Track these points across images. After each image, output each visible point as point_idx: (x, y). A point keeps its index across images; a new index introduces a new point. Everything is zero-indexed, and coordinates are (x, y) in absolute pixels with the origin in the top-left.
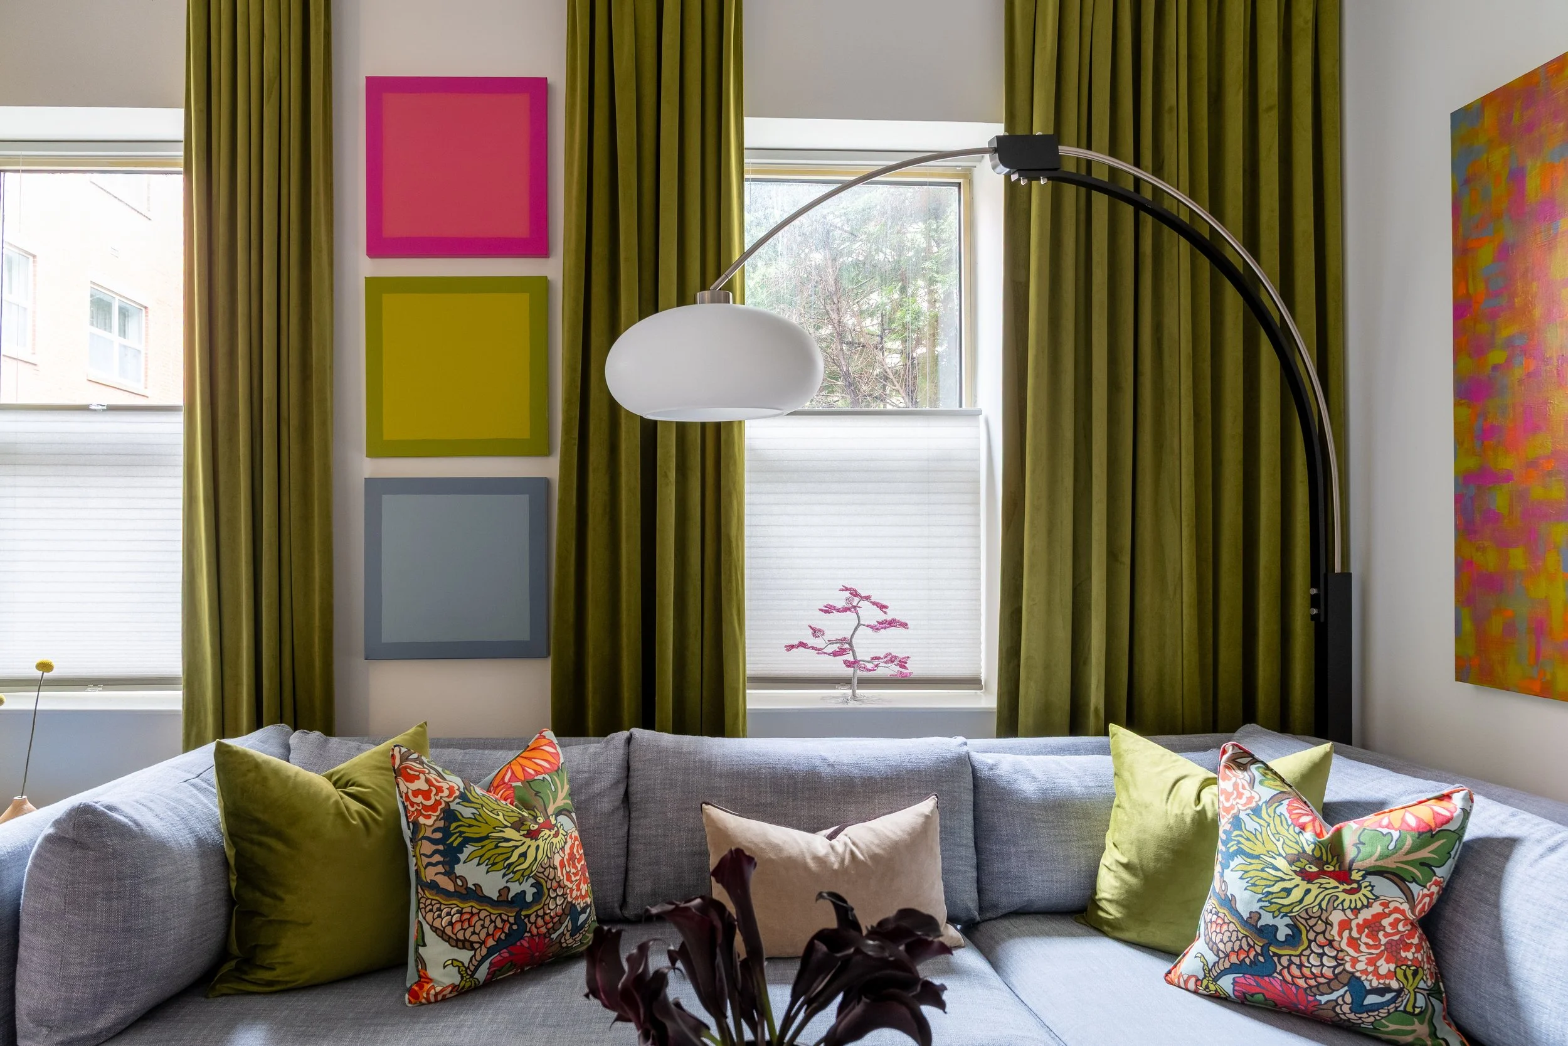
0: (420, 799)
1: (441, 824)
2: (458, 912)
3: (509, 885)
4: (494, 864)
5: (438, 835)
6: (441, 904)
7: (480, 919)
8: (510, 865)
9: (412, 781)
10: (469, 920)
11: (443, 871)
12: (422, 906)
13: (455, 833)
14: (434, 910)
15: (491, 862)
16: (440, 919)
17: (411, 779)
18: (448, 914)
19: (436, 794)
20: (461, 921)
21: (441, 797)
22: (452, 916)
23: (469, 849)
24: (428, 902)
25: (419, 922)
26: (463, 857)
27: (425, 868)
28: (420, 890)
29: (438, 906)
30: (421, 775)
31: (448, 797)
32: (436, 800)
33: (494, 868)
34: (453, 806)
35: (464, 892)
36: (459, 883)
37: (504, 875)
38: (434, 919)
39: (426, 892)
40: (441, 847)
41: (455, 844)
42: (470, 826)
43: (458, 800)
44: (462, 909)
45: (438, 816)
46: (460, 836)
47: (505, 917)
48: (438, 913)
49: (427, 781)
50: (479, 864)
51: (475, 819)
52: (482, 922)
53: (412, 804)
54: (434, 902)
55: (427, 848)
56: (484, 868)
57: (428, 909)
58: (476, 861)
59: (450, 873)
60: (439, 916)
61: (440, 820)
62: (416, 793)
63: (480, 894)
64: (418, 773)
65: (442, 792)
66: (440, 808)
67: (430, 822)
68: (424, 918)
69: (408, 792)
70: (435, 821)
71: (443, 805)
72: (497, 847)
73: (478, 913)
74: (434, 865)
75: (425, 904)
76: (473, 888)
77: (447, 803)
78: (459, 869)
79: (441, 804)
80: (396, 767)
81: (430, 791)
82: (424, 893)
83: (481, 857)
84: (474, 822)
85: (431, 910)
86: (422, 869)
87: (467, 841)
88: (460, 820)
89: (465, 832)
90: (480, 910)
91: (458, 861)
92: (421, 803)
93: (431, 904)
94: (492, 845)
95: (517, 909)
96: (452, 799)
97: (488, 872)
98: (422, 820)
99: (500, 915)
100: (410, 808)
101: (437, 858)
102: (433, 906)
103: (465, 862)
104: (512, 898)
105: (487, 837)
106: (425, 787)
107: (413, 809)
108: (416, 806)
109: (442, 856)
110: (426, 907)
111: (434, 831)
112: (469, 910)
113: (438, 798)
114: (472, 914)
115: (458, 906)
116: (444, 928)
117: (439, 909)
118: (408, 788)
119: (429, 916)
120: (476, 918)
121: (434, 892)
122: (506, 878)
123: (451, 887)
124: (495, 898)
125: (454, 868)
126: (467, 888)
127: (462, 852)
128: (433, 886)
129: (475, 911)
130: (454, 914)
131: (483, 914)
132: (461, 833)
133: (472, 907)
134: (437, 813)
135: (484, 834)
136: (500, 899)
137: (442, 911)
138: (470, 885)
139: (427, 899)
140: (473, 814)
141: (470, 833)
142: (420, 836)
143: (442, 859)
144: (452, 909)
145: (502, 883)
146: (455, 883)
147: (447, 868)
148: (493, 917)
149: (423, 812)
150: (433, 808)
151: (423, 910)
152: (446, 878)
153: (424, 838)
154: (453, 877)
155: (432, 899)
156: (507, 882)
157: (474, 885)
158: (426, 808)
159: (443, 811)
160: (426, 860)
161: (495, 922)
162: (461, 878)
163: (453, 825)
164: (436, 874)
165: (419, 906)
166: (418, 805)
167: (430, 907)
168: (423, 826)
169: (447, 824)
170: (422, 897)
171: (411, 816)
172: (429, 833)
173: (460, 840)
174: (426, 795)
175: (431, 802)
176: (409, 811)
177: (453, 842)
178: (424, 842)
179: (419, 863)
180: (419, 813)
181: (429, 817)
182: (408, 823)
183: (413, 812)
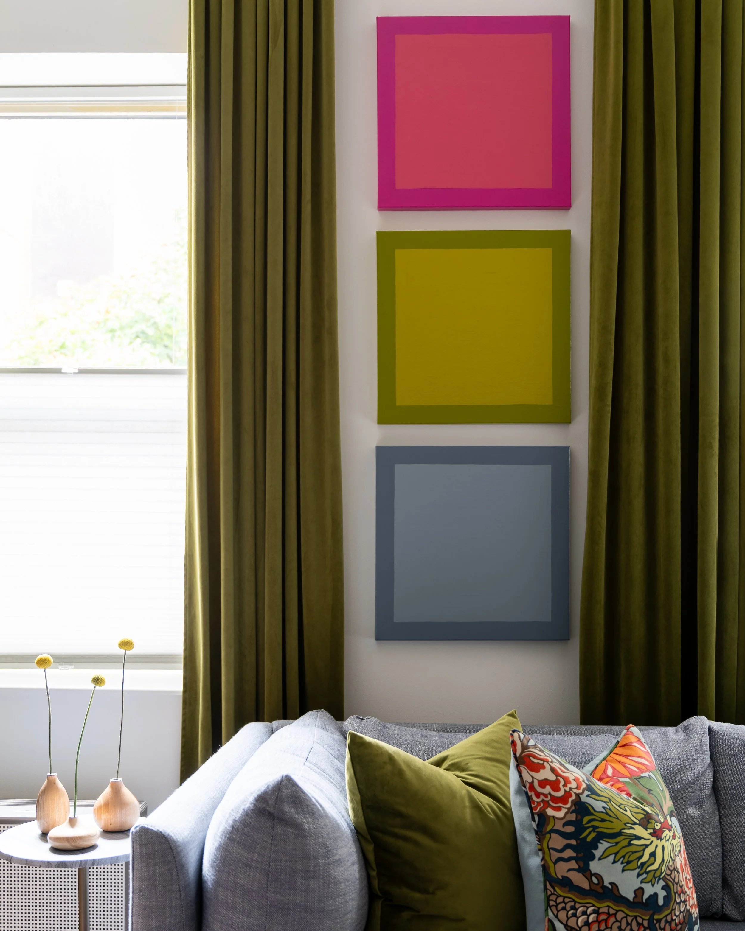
0: (548, 789)
1: (573, 817)
2: (594, 912)
3: (643, 885)
4: (628, 863)
5: (570, 829)
6: (575, 902)
7: (617, 921)
8: (643, 864)
9: (537, 770)
10: (606, 921)
11: (576, 867)
12: (552, 903)
13: (588, 827)
14: (568, 908)
15: (626, 860)
16: (574, 919)
17: (536, 768)
18: (584, 913)
19: (565, 785)
20: (597, 921)
21: (571, 789)
22: (589, 916)
23: (603, 845)
24: (560, 900)
25: (550, 921)
26: (598, 853)
27: (555, 863)
28: (548, 886)
29: (572, 904)
30: (546, 764)
31: (577, 788)
32: (565, 791)
33: (630, 866)
34: (584, 798)
35: (601, 891)
36: (595, 880)
37: (639, 875)
38: (568, 918)
39: (557, 889)
40: (573, 842)
41: (589, 839)
42: (603, 820)
43: (587, 793)
44: (599, 908)
45: (569, 809)
46: (593, 831)
47: (640, 920)
48: (572, 911)
49: (553, 770)
50: (614, 862)
51: (607, 813)
52: (618, 924)
53: (538, 795)
54: (567, 900)
55: (557, 842)
56: (619, 866)
57: (560, 907)
58: (612, 858)
59: (584, 870)
60: (574, 915)
61: (572, 812)
62: (543, 783)
63: (618, 894)
64: (541, 762)
65: (570, 783)
66: (570, 800)
67: (560, 814)
68: (556, 916)
69: (533, 782)
70: (566, 814)
71: (574, 797)
72: (630, 844)
73: (615, 915)
74: (567, 860)
75: (556, 902)
76: (610, 886)
77: (578, 795)
78: (595, 866)
79: (571, 796)
80: (518, 754)
81: (558, 781)
82: (555, 890)
83: (616, 854)
84: (607, 817)
85: (564, 909)
86: (551, 865)
87: (601, 836)
88: (593, 814)
89: (598, 827)
90: (617, 911)
91: (593, 857)
92: (550, 794)
93: (563, 902)
94: (625, 843)
95: (651, 912)
96: (580, 791)
97: (623, 871)
98: (550, 812)
99: (635, 917)
100: (534, 798)
101: (569, 853)
102: (566, 904)
103: (600, 859)
104: (647, 899)
105: (620, 834)
106: (553, 777)
107: (538, 800)
108: (542, 797)
109: (574, 852)
110: (557, 905)
111: (565, 825)
112: (605, 910)
113: (567, 789)
114: (609, 915)
115: (594, 906)
116: (580, 928)
117: (573, 908)
118: (533, 778)
119: (562, 915)
120: (612, 920)
121: (567, 889)
122: (641, 878)
123: (586, 885)
124: (631, 900)
125: (588, 865)
126: (604, 887)
127: (596, 848)
128: (566, 883)
129: (612, 911)
130: (591, 914)
131: (620, 915)
132: (595, 828)
133: (609, 907)
134: (569, 806)
135: (617, 830)
136: (636, 900)
137: (577, 910)
138: (606, 884)
139: (559, 896)
140: (604, 808)
141: (604, 828)
142: (549, 829)
143: (574, 855)
144: (588, 908)
145: (637, 884)
146: (590, 881)
147: (581, 864)
148: (630, 919)
149: (551, 803)
150: (564, 799)
151: (554, 908)
152: (580, 874)
153: (553, 831)
154: (588, 874)
155: (564, 897)
156: (642, 882)
157: (611, 884)
158: (555, 799)
159: (574, 803)
160: (556, 855)
161: (631, 924)
162: (597, 876)
163: (586, 819)
164: (569, 870)
165: (548, 904)
166: (545, 795)
167: (563, 905)
168: (552, 819)
169: (579, 817)
170: (552, 894)
171: (536, 808)
172: (559, 826)
173: (593, 835)
174: (555, 786)
175: (560, 794)
176: (534, 802)
177: (586, 837)
178: (554, 835)
179: (547, 858)
180: (547, 804)
181: (559, 809)
182: (533, 814)
183: (539, 804)
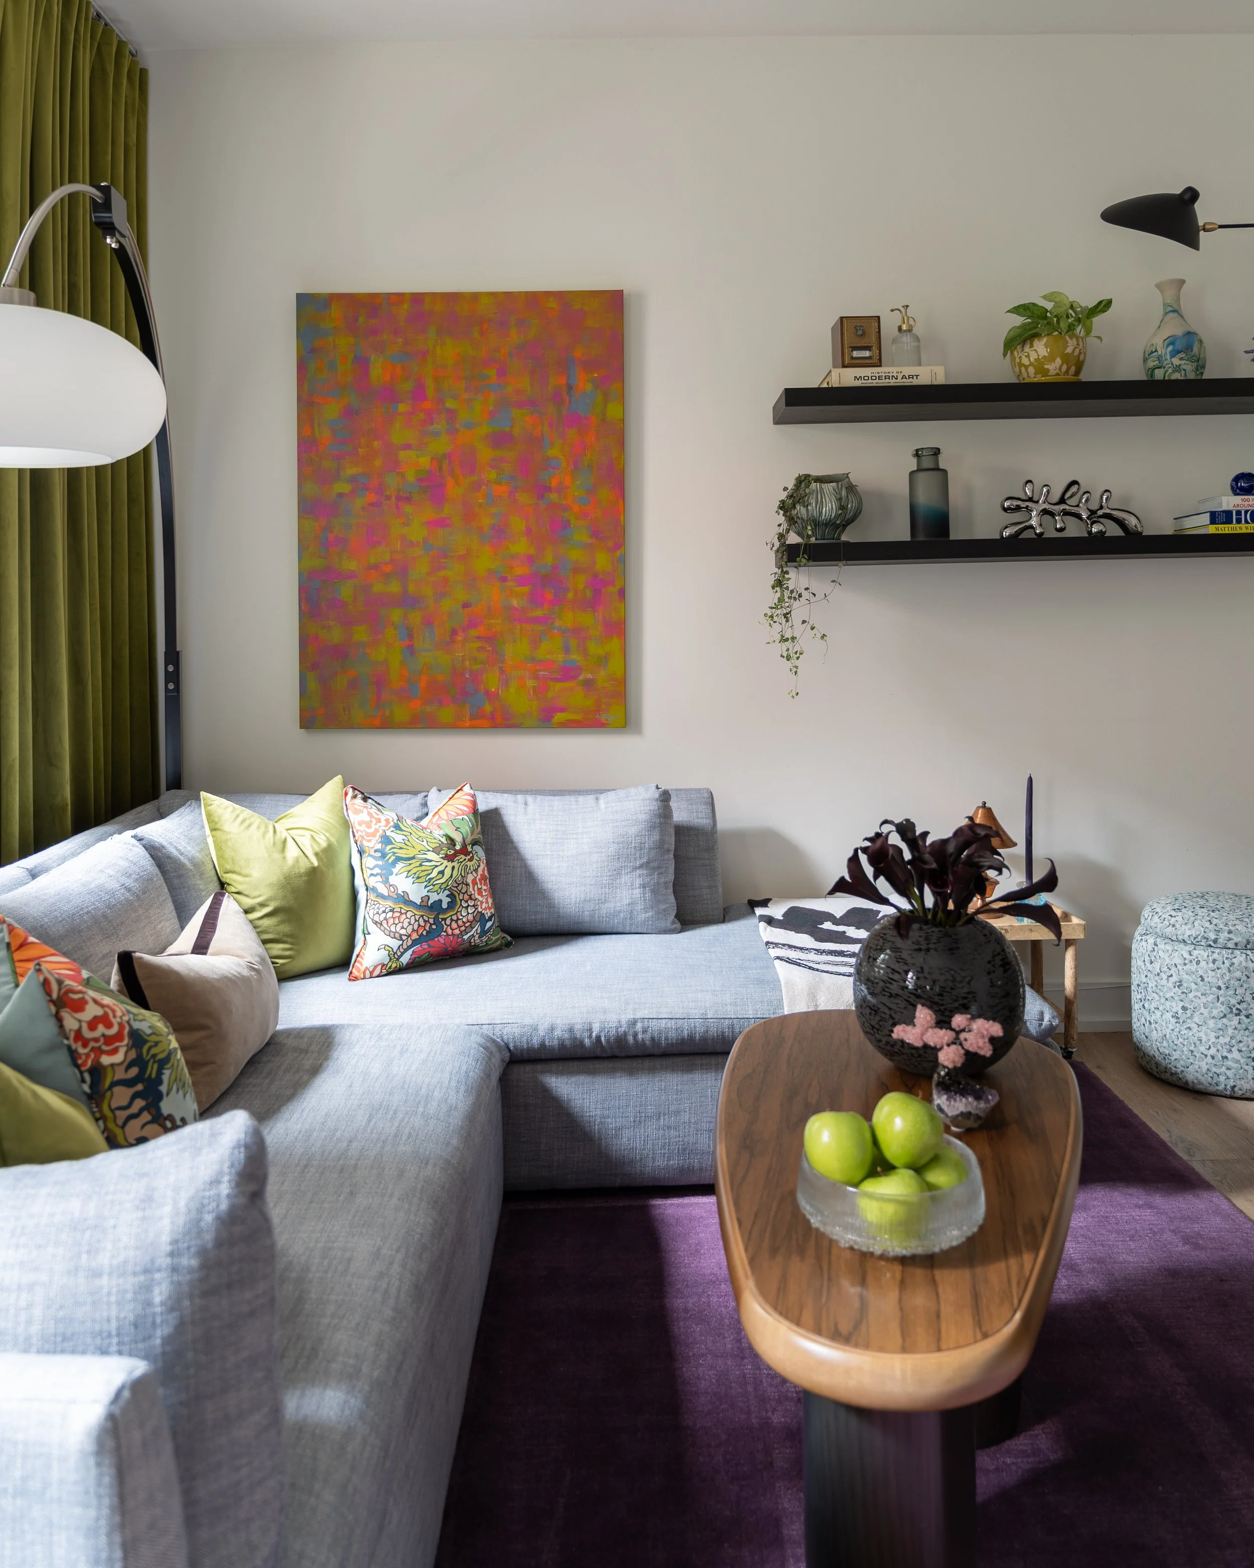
0: (101, 1029)
1: (132, 1055)
5: (134, 1071)
11: (147, 1118)
13: (149, 1060)
23: (165, 1075)
26: (162, 1088)
32: (117, 1024)
34: (134, 1025)
40: (140, 1087)
41: (154, 1075)
42: (155, 1044)
45: (127, 1045)
46: (154, 1061)
49: (94, 1004)
53: (88, 1043)
55: (121, 1095)
59: (155, 1118)
61: (130, 1049)
62: (92, 1025)
64: (83, 997)
66: (125, 1033)
67: (118, 1058)
69: (80, 1028)
70: (125, 1054)
71: (127, 1027)
74: (135, 1115)
77: (128, 1023)
78: (164, 1107)
80: (54, 998)
81: (105, 1015)
87: (160, 1065)
88: (146, 1042)
89: (156, 1055)
91: (161, 1096)
92: (102, 1035)
96: (128, 1017)
98: (106, 1060)
100: (82, 1051)
101: (137, 1104)
106: (99, 1012)
107: (87, 1051)
108: (92, 1044)
109: (143, 1099)
111: (127, 1069)
113: (119, 1020)
118: (80, 1021)
125: (159, 1107)
127: (161, 1082)
132: (153, 1057)
134: (126, 1042)
140: (149, 1027)
142: (107, 1083)
147: (152, 1111)
149: (105, 1048)
150: (118, 1037)
153: (114, 1084)
154: (159, 1120)
158: (109, 1040)
159: (129, 1036)
160: (122, 1115)
163: (144, 1051)
166: (97, 1040)
168: (109, 1069)
169: (139, 1052)
171: (85, 1062)
172: (120, 1075)
174: (105, 1021)
175: (114, 1030)
176: (80, 1056)
177: (150, 1074)
178: (117, 1089)
179: (111, 1125)
180: (99, 1051)
181: (115, 1051)
182: (81, 1073)
183: (88, 1055)
